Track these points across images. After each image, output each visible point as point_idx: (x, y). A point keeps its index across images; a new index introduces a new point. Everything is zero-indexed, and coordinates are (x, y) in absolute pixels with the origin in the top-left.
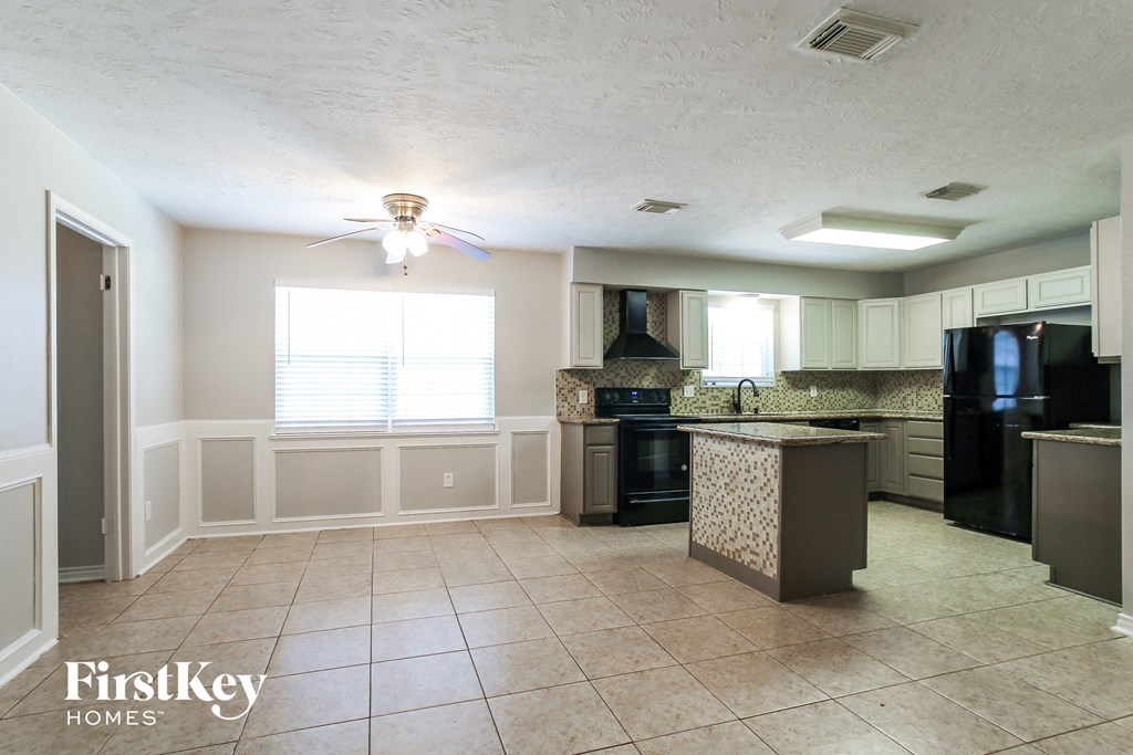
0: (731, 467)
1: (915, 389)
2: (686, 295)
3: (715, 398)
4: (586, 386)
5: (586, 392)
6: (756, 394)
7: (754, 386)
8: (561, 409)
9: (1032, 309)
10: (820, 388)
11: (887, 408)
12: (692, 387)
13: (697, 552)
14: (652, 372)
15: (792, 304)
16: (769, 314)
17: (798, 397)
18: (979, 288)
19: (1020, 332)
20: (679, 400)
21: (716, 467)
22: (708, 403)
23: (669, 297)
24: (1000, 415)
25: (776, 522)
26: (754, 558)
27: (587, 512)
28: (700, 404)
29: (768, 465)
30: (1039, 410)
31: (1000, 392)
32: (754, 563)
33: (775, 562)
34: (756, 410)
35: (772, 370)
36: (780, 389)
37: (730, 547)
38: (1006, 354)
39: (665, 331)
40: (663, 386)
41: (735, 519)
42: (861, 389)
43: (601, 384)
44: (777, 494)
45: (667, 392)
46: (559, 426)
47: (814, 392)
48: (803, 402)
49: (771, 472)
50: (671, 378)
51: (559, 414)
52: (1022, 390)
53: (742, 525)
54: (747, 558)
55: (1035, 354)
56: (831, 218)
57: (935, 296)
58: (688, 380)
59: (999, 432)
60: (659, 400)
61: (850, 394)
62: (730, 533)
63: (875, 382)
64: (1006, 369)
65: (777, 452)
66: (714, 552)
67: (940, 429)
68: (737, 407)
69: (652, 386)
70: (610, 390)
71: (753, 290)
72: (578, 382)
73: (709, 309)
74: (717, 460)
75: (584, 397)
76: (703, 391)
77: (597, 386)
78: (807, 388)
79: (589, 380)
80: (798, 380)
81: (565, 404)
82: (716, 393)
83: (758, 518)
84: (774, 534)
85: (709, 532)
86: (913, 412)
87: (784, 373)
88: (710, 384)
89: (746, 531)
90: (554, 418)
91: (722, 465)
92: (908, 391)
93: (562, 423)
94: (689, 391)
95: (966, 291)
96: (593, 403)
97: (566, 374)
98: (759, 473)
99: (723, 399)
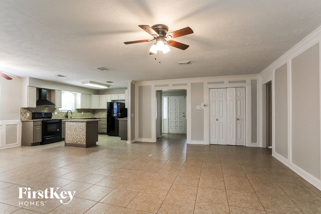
0: (75, 127)
1: (101, 112)
2: (57, 91)
3: (62, 115)
4: (29, 112)
5: (29, 113)
6: (72, 114)
7: (71, 112)
8: (22, 118)
9: (119, 99)
10: (84, 112)
11: (96, 116)
12: (57, 112)
13: (66, 145)
14: (47, 109)
15: (79, 95)
16: (74, 96)
17: (79, 114)
18: (112, 95)
19: (117, 103)
20: (53, 115)
21: (72, 127)
22: (60, 116)
23: (52, 91)
24: (114, 117)
25: (85, 135)
26: (81, 142)
27: (34, 142)
28: (58, 116)
29: (83, 125)
30: (120, 116)
31: (115, 113)
32: (81, 143)
33: (85, 142)
34: (71, 117)
35: (74, 108)
36: (76, 112)
37: (75, 142)
38: (115, 106)
39: (50, 99)
40: (49, 112)
41: (77, 136)
42: (91, 113)
43: (33, 111)
44: (85, 130)
45: (51, 113)
46: (21, 122)
47: (82, 113)
48: (80, 115)
49: (84, 127)
50: (52, 110)
51: (21, 119)
52: (118, 113)
53: (78, 137)
54: (79, 143)
55: (119, 107)
56: (91, 82)
57: (105, 95)
58: (55, 110)
59: (114, 120)
60: (49, 115)
61: (89, 114)
62: (75, 139)
63: (94, 111)
64: (115, 109)
65: (85, 123)
66: (72, 144)
67: (106, 120)
68: (67, 117)
69: (47, 112)
70: (37, 113)
71: (72, 91)
72: (27, 111)
73: (62, 95)
74: (72, 126)
75: (28, 115)
76: (59, 113)
77: (32, 112)
78: (81, 112)
79: (30, 110)
80: (79, 111)
81: (23, 117)
82: (62, 113)
83: (82, 135)
84: (85, 137)
85: (70, 140)
86: (101, 117)
87: (77, 109)
88: (60, 112)
89: (79, 138)
90: (20, 120)
91: (73, 127)
92: (100, 113)
93: (22, 121)
94: (56, 113)
95: (110, 95)
96: (31, 116)
97: (23, 109)
98: (82, 127)
99: (64, 115)
